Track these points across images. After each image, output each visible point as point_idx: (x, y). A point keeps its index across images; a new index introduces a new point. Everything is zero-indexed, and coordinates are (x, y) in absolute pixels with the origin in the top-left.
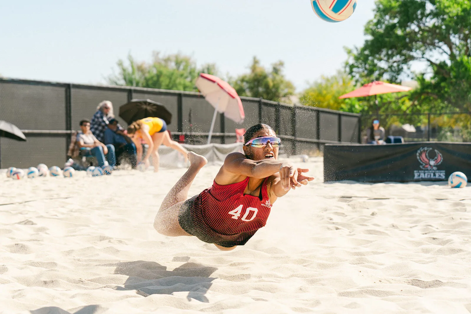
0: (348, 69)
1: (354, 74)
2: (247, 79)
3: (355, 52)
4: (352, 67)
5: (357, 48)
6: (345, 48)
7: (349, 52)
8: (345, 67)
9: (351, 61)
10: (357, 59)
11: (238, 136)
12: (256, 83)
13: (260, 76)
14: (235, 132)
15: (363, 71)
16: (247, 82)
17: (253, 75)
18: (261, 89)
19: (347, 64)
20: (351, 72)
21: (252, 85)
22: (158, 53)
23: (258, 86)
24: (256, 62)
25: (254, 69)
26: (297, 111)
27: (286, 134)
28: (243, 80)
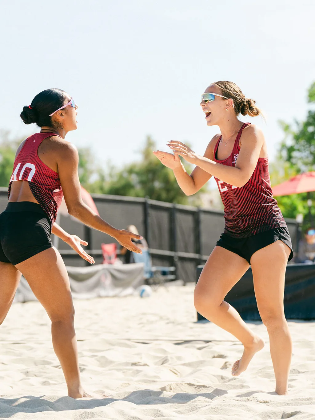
0: (285, 154)
1: (294, 161)
2: (137, 169)
3: (296, 129)
4: (291, 150)
5: (297, 123)
6: (281, 123)
7: (287, 128)
8: (281, 151)
9: (290, 142)
10: (297, 138)
11: (105, 255)
12: (150, 176)
13: (157, 165)
14: (101, 248)
15: (307, 157)
16: (138, 174)
17: (146, 163)
18: (157, 185)
19: (283, 146)
20: (290, 158)
21: (144, 178)
22: (7, 133)
23: (153, 180)
24: (150, 144)
25: (147, 154)
26: (203, 217)
27: (186, 251)
28: (131, 171)
